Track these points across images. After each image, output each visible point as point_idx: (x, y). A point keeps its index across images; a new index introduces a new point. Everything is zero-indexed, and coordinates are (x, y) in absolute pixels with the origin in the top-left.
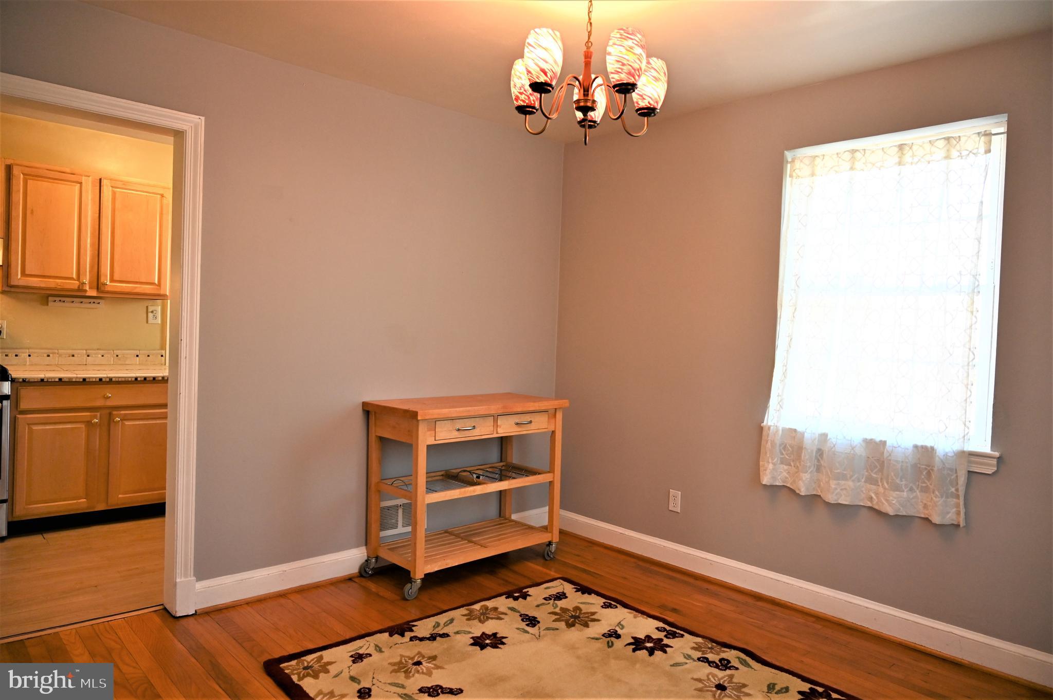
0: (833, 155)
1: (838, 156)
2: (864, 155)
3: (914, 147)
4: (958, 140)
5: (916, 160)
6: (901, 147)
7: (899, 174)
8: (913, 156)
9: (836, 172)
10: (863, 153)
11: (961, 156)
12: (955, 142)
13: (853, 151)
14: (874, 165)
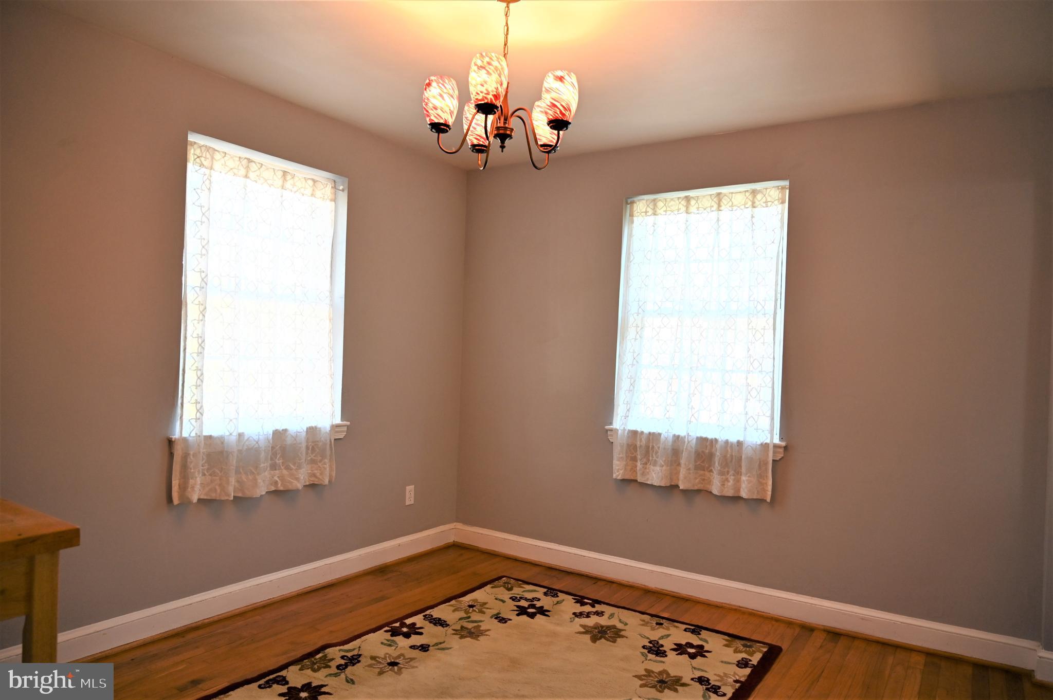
0: (236, 157)
1: (240, 160)
2: (259, 169)
3: (296, 179)
4: (325, 186)
5: (295, 189)
6: (285, 173)
7: (282, 196)
8: (294, 185)
9: (235, 174)
10: (259, 167)
11: (323, 199)
12: (322, 187)
13: (250, 161)
14: (266, 180)
